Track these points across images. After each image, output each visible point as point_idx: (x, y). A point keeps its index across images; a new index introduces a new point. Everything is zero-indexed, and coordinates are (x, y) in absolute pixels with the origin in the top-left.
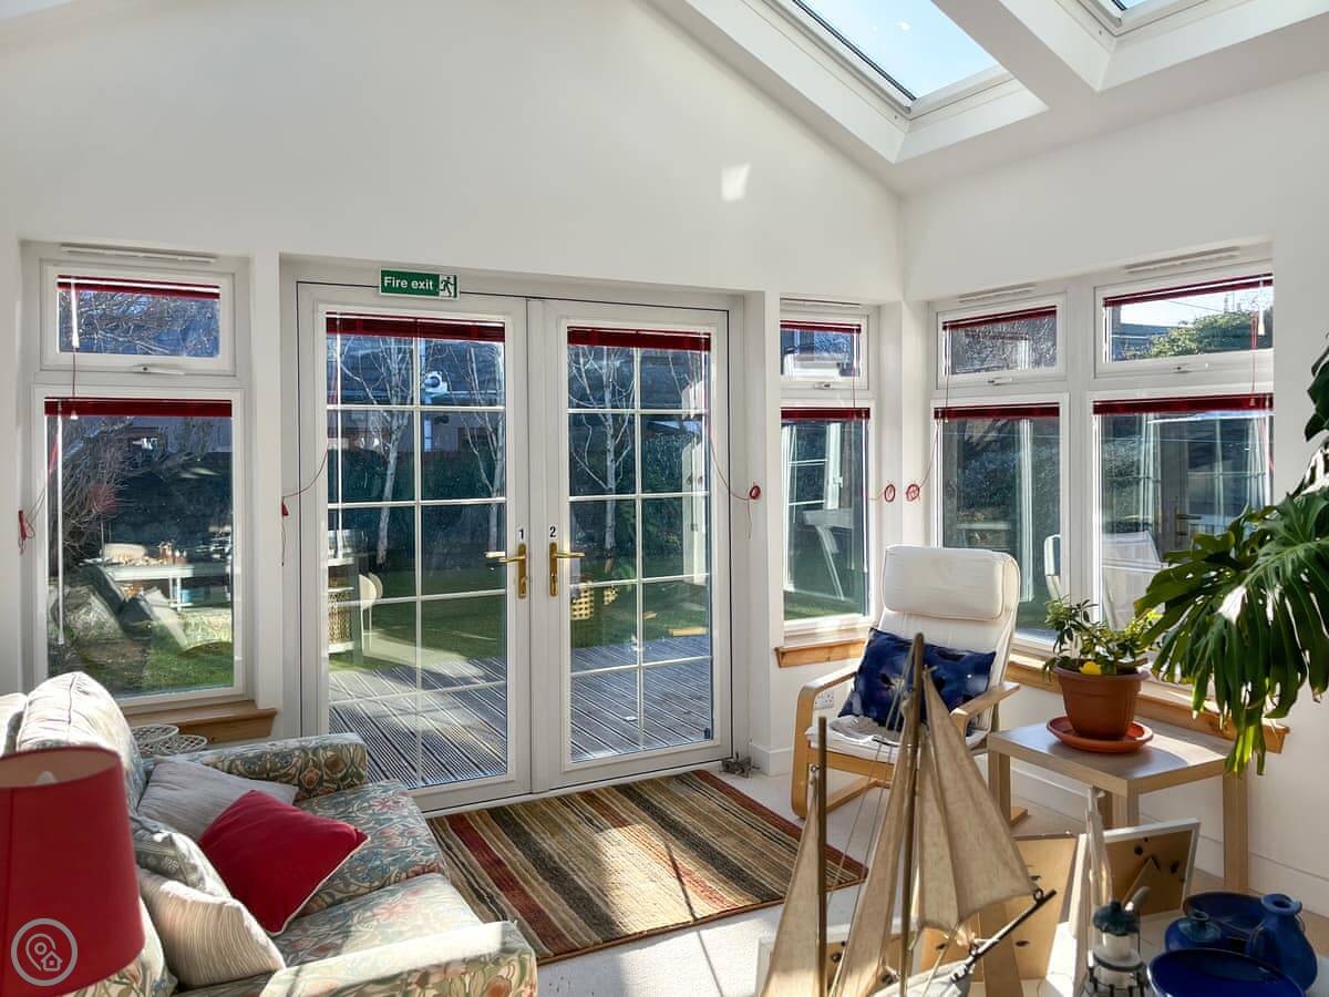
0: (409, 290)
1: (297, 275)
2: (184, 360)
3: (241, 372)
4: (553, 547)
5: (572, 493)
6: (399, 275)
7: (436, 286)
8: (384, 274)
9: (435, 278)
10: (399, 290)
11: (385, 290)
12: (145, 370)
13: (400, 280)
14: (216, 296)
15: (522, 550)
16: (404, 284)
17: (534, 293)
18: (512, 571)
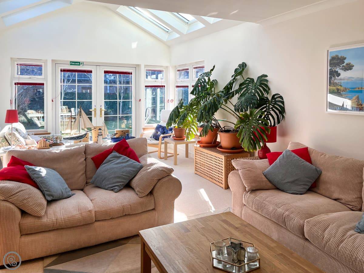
0: (75, 65)
1: (55, 63)
2: (36, 76)
3: (46, 79)
4: (101, 109)
5: (105, 99)
6: (73, 62)
7: (80, 64)
8: (70, 62)
9: (80, 62)
10: (73, 65)
11: (70, 65)
12: (30, 78)
13: (73, 63)
14: (42, 66)
15: (95, 109)
16: (74, 64)
17: (98, 65)
18: (93, 113)
